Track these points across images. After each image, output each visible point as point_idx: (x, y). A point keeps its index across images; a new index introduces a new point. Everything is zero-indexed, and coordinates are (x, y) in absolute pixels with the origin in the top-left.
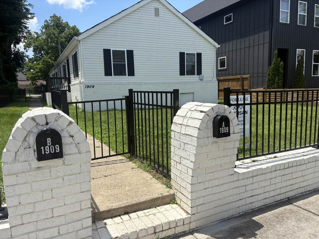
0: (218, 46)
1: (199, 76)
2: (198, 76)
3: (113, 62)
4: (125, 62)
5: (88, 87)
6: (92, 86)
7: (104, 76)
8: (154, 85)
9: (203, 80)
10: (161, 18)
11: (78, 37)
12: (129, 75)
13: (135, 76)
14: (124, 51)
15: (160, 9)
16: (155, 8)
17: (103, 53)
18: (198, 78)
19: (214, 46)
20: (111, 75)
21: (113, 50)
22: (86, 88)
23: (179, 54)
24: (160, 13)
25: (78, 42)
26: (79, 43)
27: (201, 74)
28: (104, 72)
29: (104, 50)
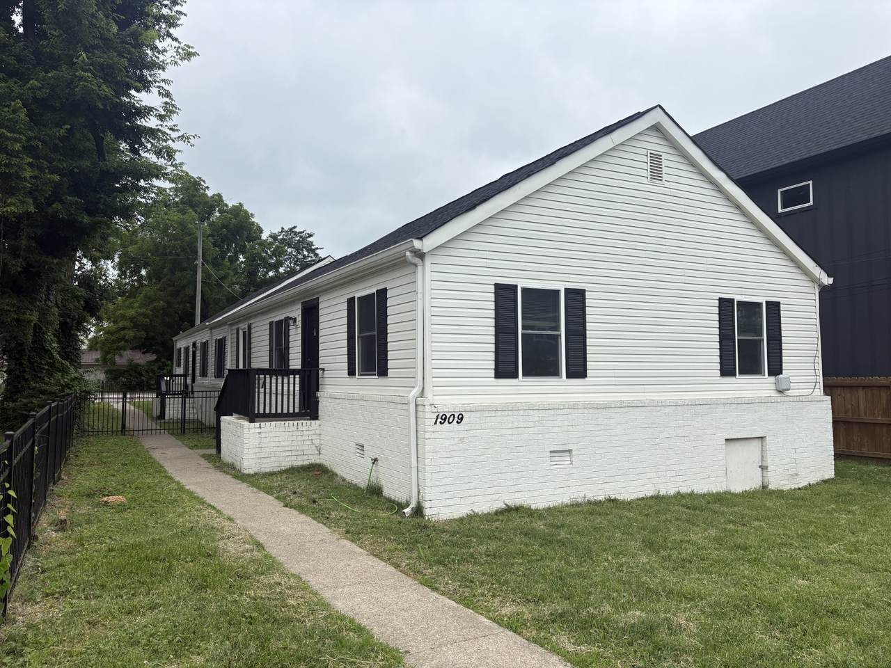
0: (828, 281)
1: (776, 380)
2: (772, 379)
3: (524, 328)
4: (557, 328)
5: (444, 419)
6: (456, 416)
7: (493, 379)
8: (649, 409)
9: (788, 393)
10: (667, 184)
11: (424, 239)
12: (569, 376)
13: (587, 379)
14: (557, 292)
15: (664, 156)
16: (651, 154)
17: (492, 297)
18: (773, 386)
19: (814, 279)
20: (515, 376)
21: (524, 290)
22: (436, 423)
23: (717, 303)
24: (665, 170)
25: (416, 260)
26: (421, 261)
27: (782, 374)
28: (492, 364)
29: (497, 286)
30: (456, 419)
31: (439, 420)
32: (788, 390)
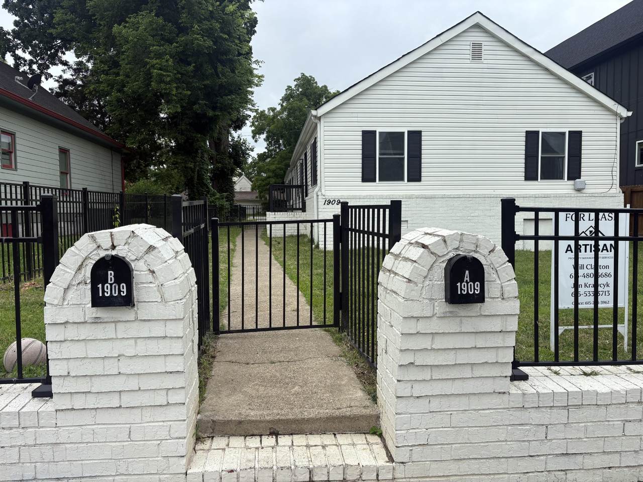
0: (625, 113)
1: (575, 183)
2: (572, 182)
3: (380, 154)
4: (403, 154)
5: (329, 202)
6: (336, 201)
7: (361, 183)
8: (463, 199)
9: (585, 191)
10: (485, 62)
11: (318, 110)
12: (409, 180)
13: (422, 182)
14: (403, 133)
15: (484, 43)
16: (473, 43)
17: (360, 138)
18: (572, 187)
19: (616, 114)
20: (374, 181)
21: (381, 133)
22: (325, 204)
23: (524, 134)
24: (484, 52)
25: (317, 121)
26: (319, 121)
27: (580, 178)
28: (360, 175)
29: (364, 132)
30: (336, 203)
31: (327, 203)
32: (584, 189)
